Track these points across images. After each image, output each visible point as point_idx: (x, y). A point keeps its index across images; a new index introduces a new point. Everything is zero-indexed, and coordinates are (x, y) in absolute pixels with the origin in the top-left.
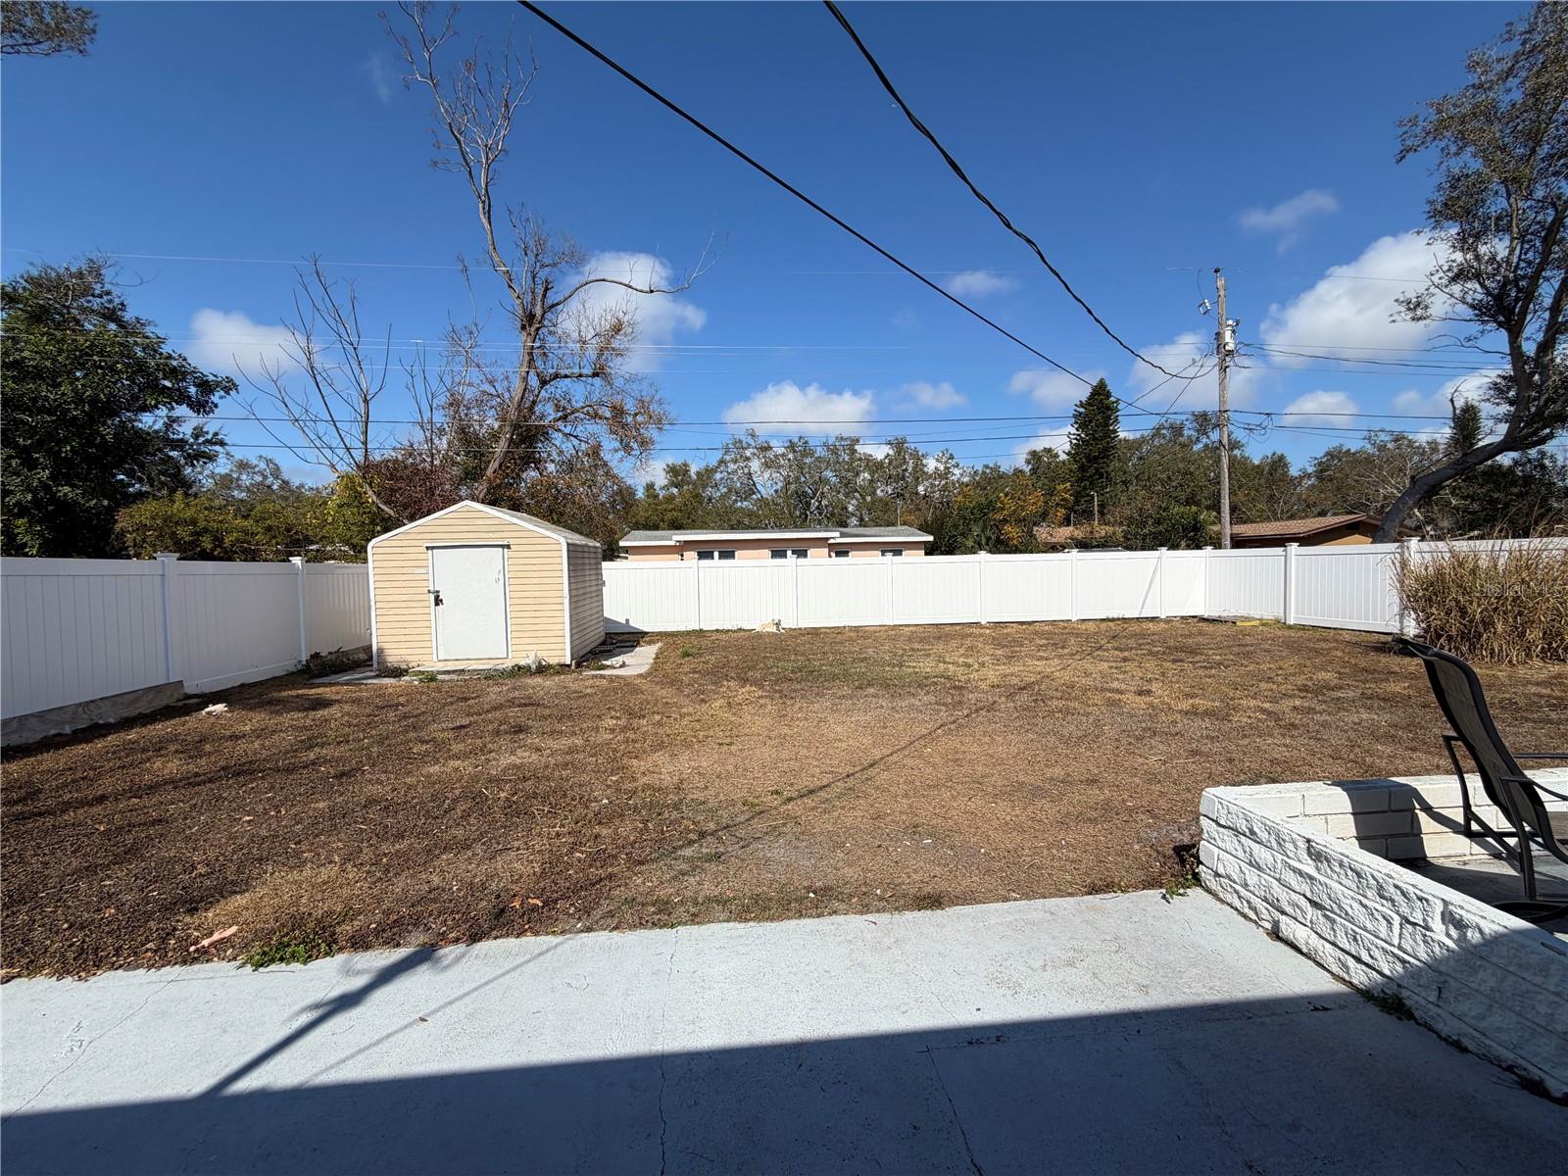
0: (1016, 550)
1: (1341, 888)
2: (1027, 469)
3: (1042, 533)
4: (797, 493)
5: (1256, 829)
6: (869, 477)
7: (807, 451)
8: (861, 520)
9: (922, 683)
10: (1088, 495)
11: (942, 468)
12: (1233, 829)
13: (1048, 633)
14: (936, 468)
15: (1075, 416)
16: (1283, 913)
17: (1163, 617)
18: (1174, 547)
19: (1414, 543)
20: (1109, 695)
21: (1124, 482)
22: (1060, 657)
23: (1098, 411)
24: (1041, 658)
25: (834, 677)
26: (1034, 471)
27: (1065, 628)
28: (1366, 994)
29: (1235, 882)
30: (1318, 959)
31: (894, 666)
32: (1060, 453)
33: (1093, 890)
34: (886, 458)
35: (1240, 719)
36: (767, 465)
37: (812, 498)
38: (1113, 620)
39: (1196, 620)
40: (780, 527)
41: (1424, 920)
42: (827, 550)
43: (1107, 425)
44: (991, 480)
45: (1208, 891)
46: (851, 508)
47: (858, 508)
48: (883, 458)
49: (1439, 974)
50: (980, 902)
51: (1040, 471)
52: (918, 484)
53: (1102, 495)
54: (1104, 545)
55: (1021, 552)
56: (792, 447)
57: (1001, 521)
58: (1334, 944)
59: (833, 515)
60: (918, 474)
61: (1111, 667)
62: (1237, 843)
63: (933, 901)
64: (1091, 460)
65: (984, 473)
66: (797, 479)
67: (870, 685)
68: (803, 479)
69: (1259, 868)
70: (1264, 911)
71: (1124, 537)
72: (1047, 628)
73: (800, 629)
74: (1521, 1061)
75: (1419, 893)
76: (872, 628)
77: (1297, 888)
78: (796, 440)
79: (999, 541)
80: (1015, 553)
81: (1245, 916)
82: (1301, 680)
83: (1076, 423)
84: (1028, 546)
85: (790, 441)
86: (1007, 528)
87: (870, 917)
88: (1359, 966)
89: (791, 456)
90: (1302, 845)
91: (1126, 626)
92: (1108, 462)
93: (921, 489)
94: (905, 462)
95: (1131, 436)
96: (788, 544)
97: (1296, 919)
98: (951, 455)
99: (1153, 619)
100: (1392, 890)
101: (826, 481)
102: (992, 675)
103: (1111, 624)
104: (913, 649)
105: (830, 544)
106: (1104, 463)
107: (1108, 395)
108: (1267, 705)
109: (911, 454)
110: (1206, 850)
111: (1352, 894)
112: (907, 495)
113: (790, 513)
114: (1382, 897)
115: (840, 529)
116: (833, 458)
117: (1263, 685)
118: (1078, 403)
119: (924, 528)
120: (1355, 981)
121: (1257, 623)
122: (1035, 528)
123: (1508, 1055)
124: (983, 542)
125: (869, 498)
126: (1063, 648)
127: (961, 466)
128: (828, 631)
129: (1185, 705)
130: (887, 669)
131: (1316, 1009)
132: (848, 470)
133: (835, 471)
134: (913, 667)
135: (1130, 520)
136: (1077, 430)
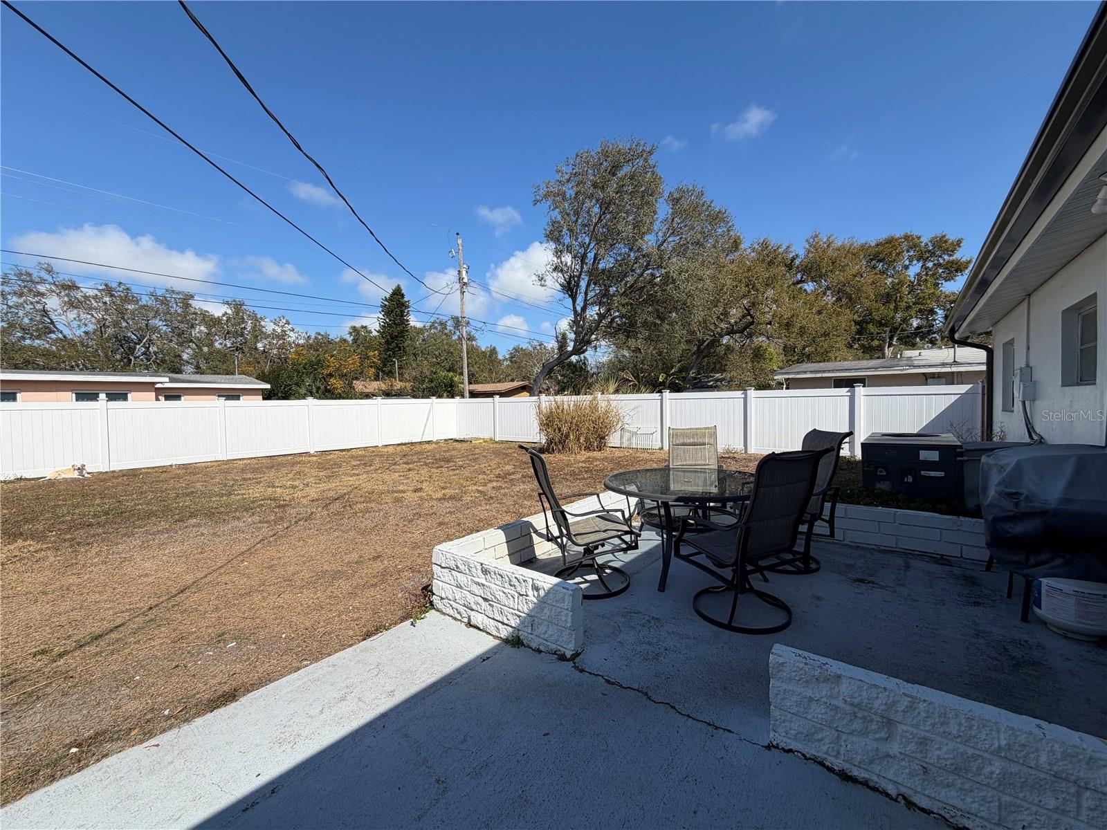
0: (339, 397)
1: (494, 586)
2: (350, 339)
3: (359, 385)
4: (116, 337)
5: (459, 565)
6: (206, 331)
7: (128, 297)
8: (198, 367)
9: (248, 507)
10: (392, 361)
11: (279, 331)
12: (448, 568)
13: (361, 456)
14: (274, 330)
15: (382, 306)
16: (472, 610)
17: (435, 440)
18: (440, 397)
19: (543, 397)
20: (396, 495)
21: (415, 355)
22: (367, 472)
23: (396, 306)
24: (354, 475)
25: (151, 514)
26: (355, 341)
27: (373, 451)
28: (506, 641)
29: (450, 600)
30: (488, 631)
31: (223, 495)
32: (373, 330)
33: (368, 635)
34: (224, 315)
35: (467, 498)
36: (72, 304)
37: (136, 344)
38: (405, 444)
39: (452, 441)
40: (92, 370)
41: (526, 592)
42: (153, 394)
43: (402, 316)
44: (321, 344)
45: (438, 610)
46: (185, 357)
47: (195, 356)
48: (220, 315)
49: (531, 620)
50: (275, 680)
51: (359, 342)
52: (257, 341)
53: (401, 361)
54: (399, 394)
55: (344, 398)
56: (109, 291)
57: (328, 375)
58: (493, 619)
59: (163, 361)
60: (257, 333)
61: (400, 476)
62: (450, 575)
63: (230, 697)
64: (394, 338)
65: (316, 338)
66: (116, 324)
67: (192, 515)
68: (124, 324)
69: (461, 588)
70: (464, 612)
71: (412, 389)
72: (360, 453)
73: (113, 472)
74: (559, 648)
75: (524, 578)
76: (203, 465)
77: (478, 593)
78: (114, 285)
79: (327, 391)
80: (339, 399)
81: (455, 619)
82: (498, 472)
83: (383, 311)
84: (348, 394)
85: (106, 285)
86: (333, 380)
87: (153, 741)
88: (503, 626)
89: (107, 299)
90: (479, 567)
91: (413, 447)
92: (404, 340)
93: (260, 346)
94: (243, 321)
95: (419, 325)
96: (101, 387)
97: (477, 611)
98: (287, 321)
99: (429, 442)
100: (514, 580)
101: (156, 329)
102: (313, 492)
103: (404, 447)
104: (245, 479)
105: (156, 388)
106: (401, 340)
107: (403, 296)
108: (480, 488)
109: (250, 316)
110: (437, 586)
111: (499, 588)
112: (246, 350)
113: (106, 356)
114: (511, 585)
115: (171, 375)
116: (162, 308)
117: (481, 477)
118: (384, 298)
119: (262, 378)
120: (502, 636)
121: (481, 441)
122: (355, 382)
123: (553, 646)
124: (314, 391)
125: (206, 349)
126: (370, 466)
127: (296, 330)
128: (150, 470)
129: (439, 495)
130: (214, 499)
131: (484, 660)
132: (182, 322)
133: (165, 320)
134: (242, 494)
135: (415, 379)
136: (384, 316)
